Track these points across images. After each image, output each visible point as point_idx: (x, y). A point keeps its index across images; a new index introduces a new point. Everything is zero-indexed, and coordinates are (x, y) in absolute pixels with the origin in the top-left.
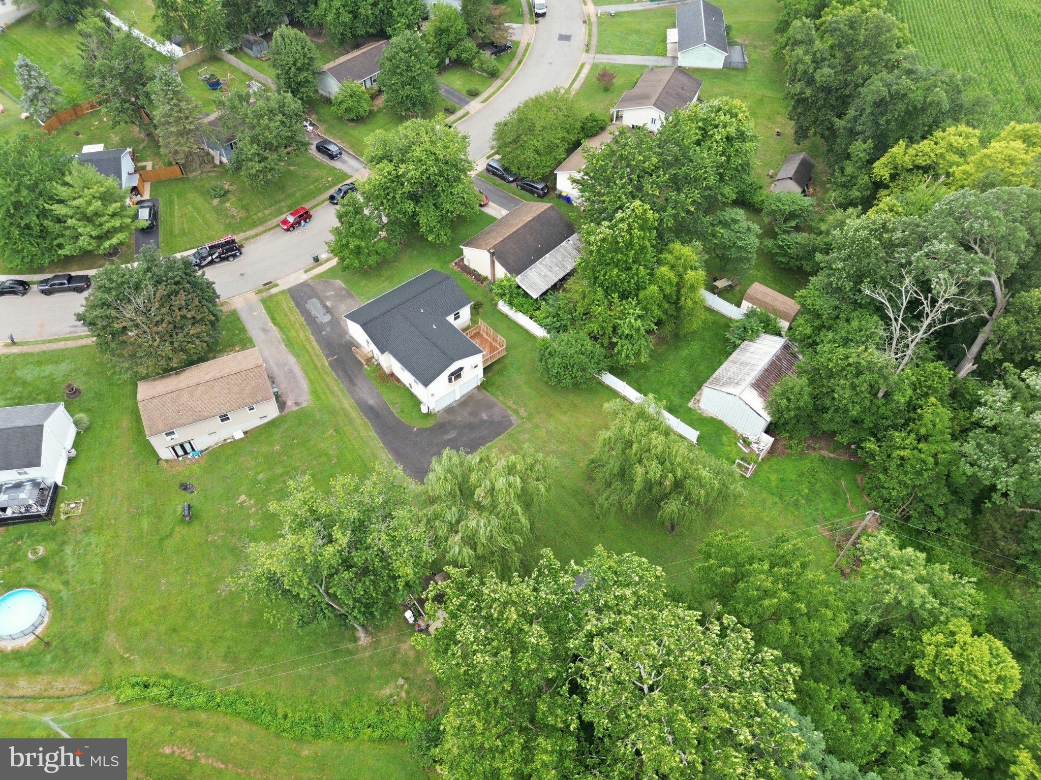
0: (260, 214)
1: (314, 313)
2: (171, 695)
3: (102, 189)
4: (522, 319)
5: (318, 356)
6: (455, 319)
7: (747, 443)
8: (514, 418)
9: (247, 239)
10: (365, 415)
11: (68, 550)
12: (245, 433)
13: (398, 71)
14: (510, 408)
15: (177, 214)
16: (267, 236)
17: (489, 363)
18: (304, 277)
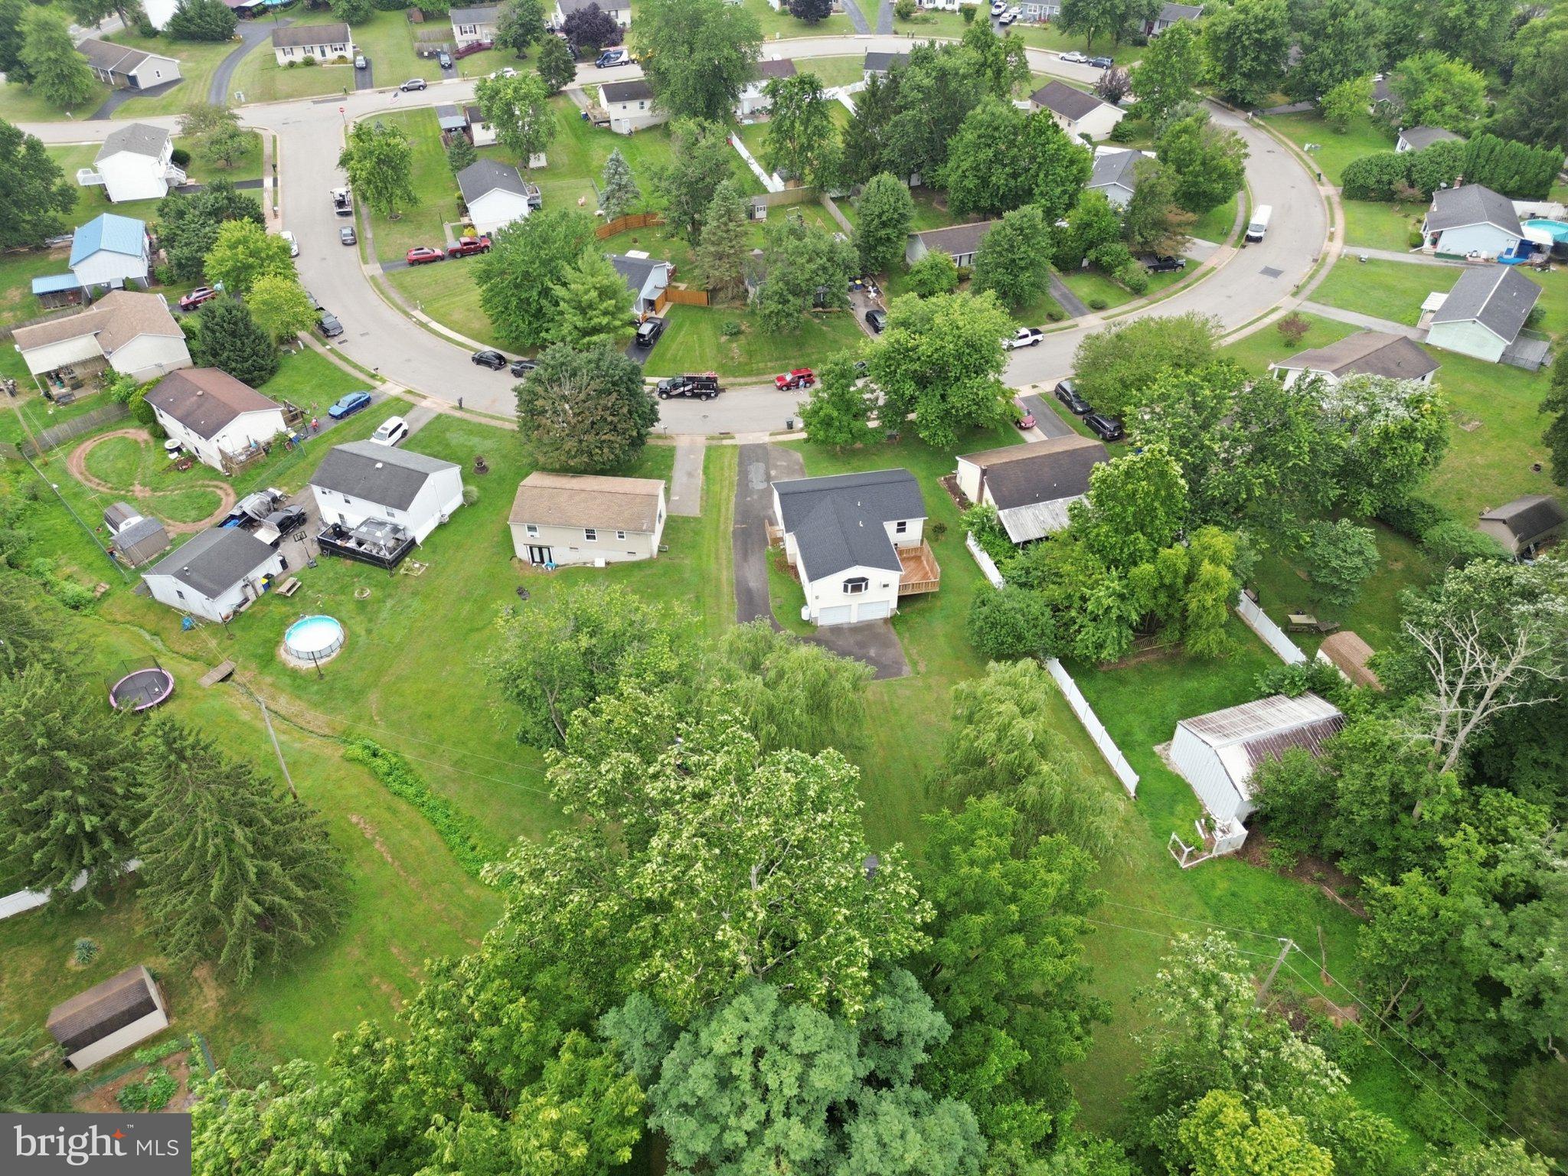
0: (761, 365)
1: (752, 476)
2: (389, 774)
3: (606, 282)
4: (986, 563)
5: (727, 519)
6: (899, 531)
7: (1210, 827)
8: (907, 669)
9: (733, 385)
10: (738, 595)
11: (389, 603)
12: (608, 564)
13: (998, 249)
14: (910, 656)
15: (680, 338)
16: (756, 388)
17: (909, 592)
18: (766, 439)
